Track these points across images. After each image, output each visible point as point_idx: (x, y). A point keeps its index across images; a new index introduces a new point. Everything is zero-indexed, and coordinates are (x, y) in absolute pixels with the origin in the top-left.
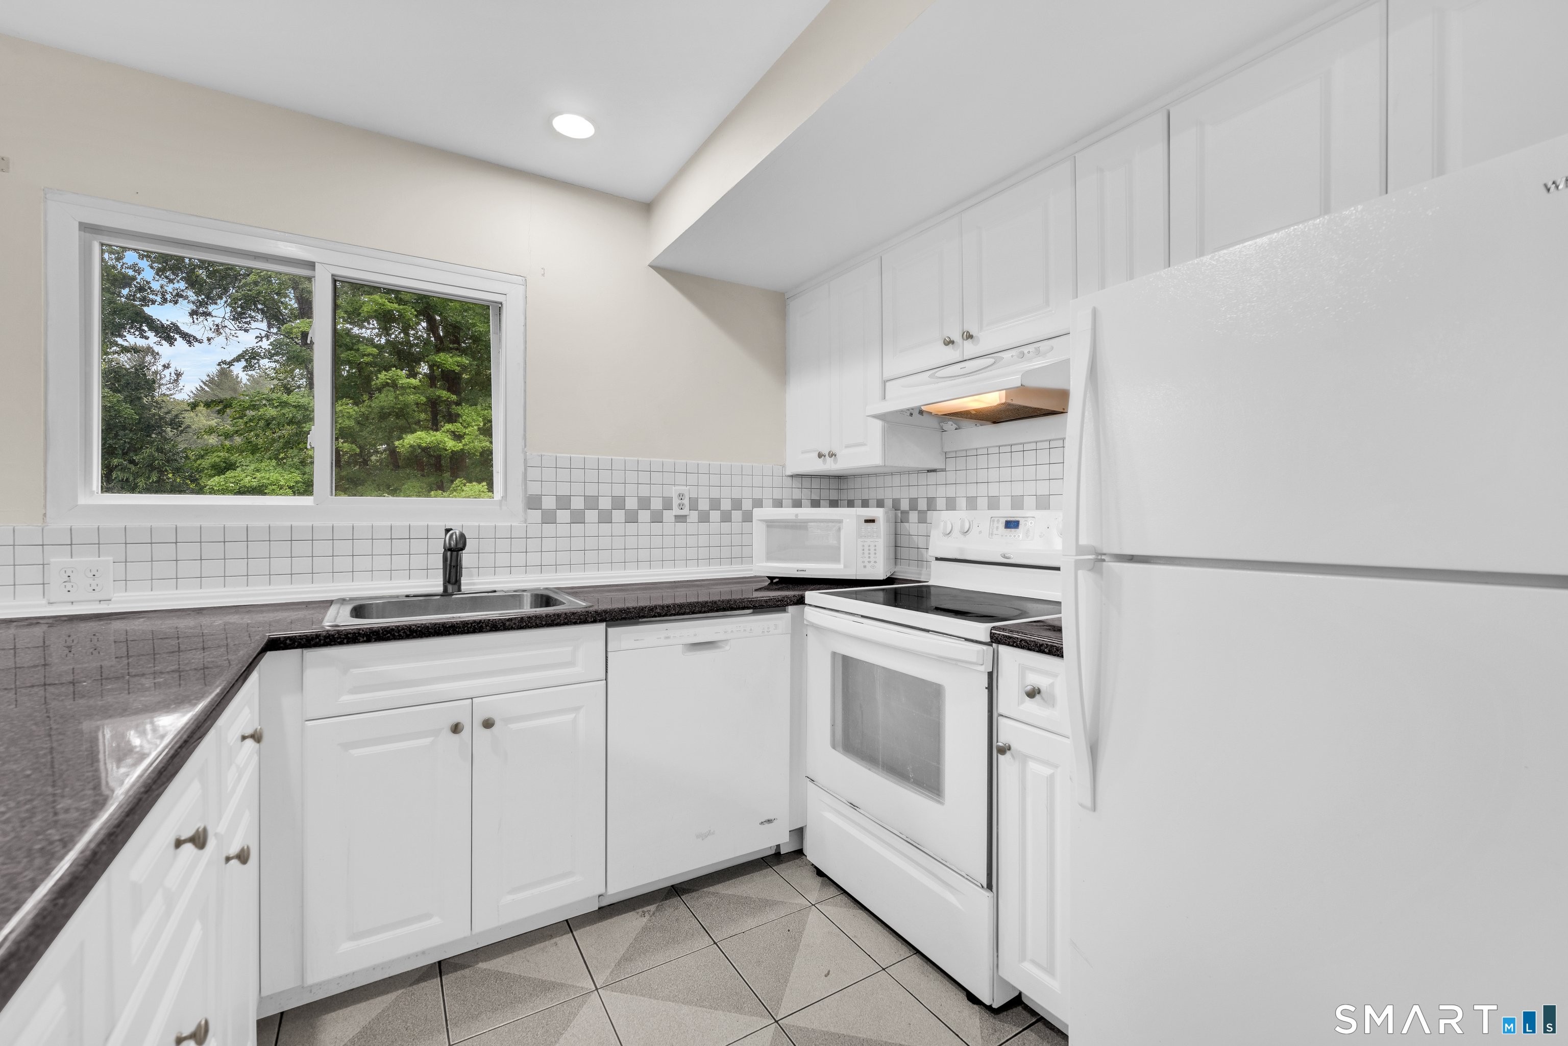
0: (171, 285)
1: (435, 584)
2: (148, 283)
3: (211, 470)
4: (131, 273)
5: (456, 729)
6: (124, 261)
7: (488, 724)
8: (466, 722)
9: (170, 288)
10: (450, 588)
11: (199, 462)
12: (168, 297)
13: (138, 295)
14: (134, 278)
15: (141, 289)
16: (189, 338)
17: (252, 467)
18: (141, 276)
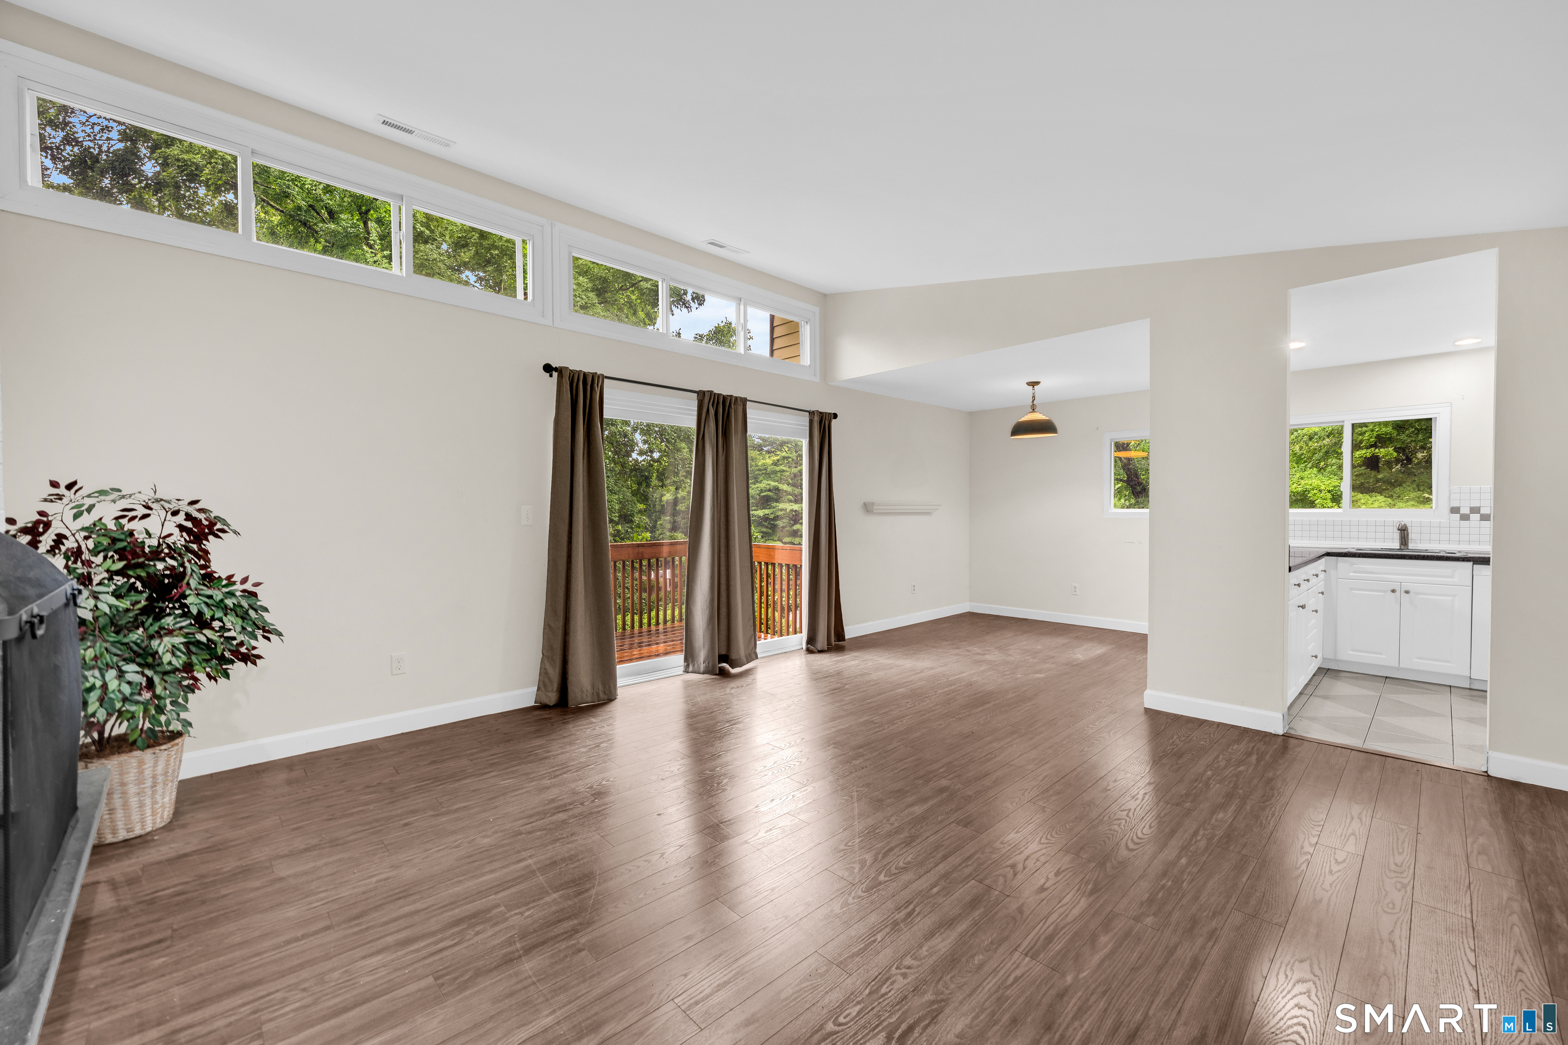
1: (1396, 545)
5: (1393, 591)
7: (1407, 592)
8: (1398, 589)
10: (1403, 547)
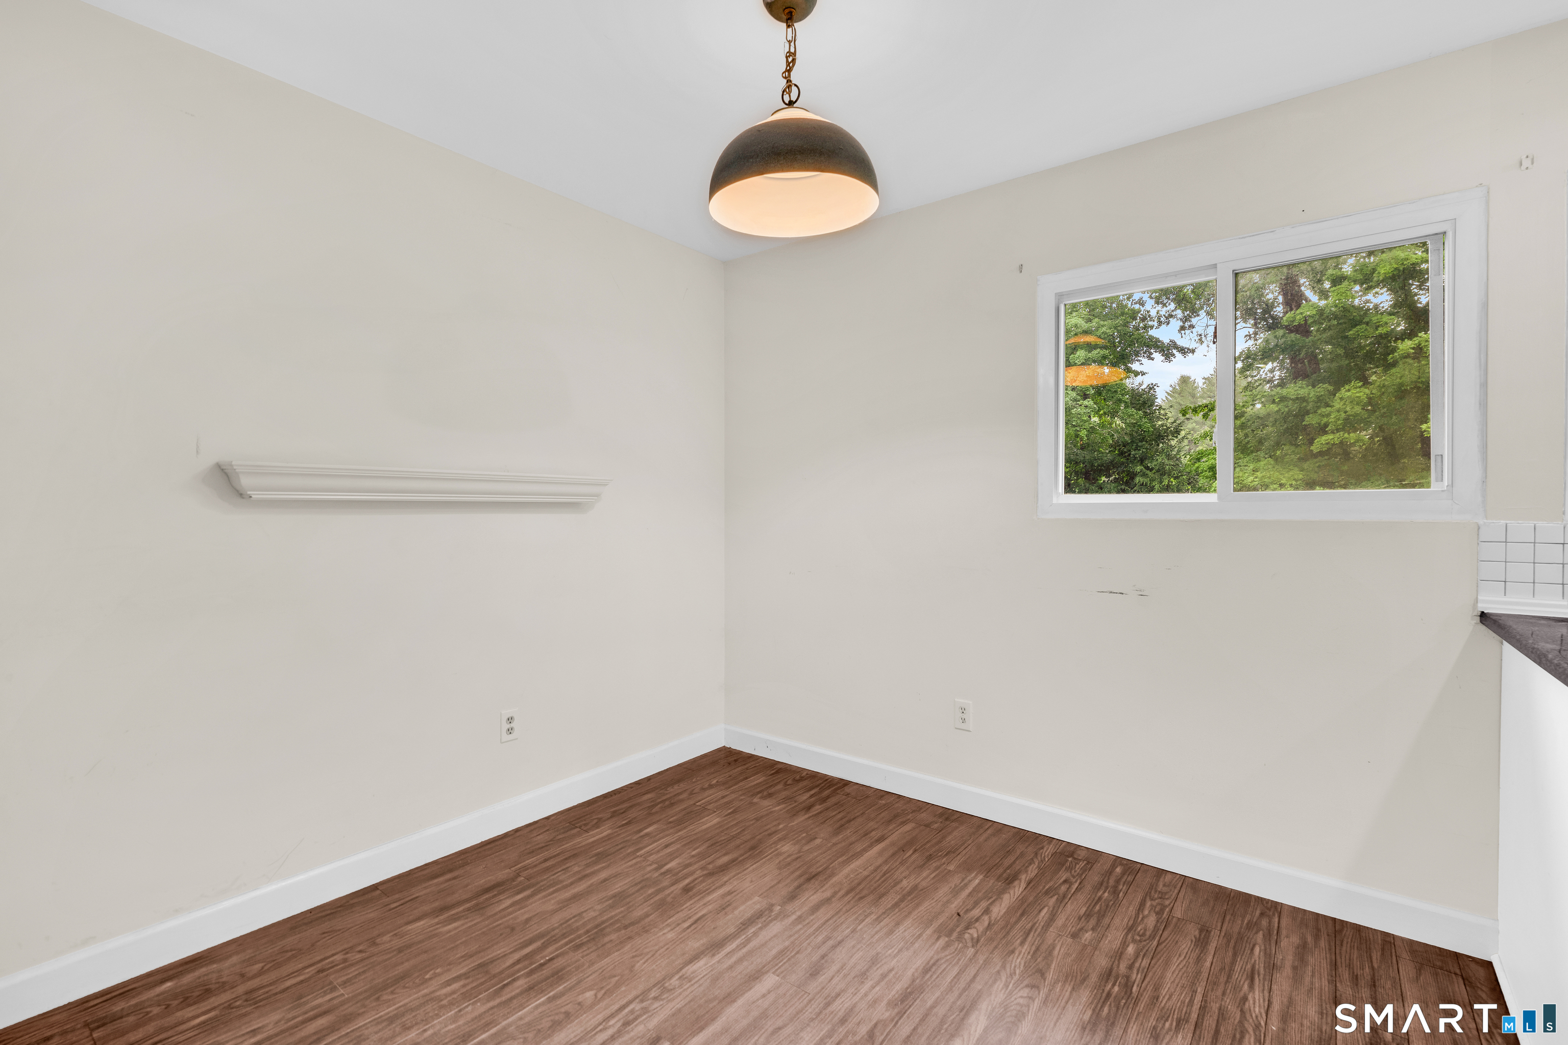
0: (1165, 309)
2: (1148, 312)
3: (1209, 472)
4: (1137, 307)
6: (1133, 298)
9: (1163, 311)
11: (1196, 465)
12: (1162, 319)
13: (1141, 325)
14: (1139, 311)
15: (1144, 319)
16: (1184, 351)
17: (1252, 466)
18: (1144, 308)
